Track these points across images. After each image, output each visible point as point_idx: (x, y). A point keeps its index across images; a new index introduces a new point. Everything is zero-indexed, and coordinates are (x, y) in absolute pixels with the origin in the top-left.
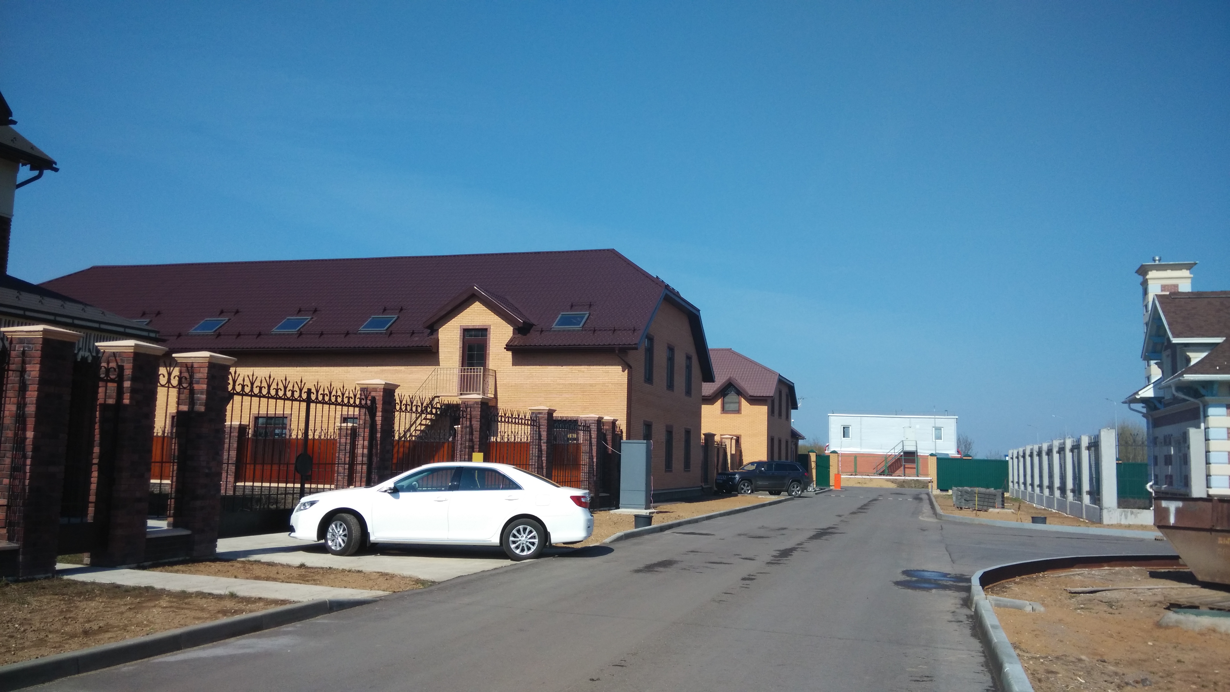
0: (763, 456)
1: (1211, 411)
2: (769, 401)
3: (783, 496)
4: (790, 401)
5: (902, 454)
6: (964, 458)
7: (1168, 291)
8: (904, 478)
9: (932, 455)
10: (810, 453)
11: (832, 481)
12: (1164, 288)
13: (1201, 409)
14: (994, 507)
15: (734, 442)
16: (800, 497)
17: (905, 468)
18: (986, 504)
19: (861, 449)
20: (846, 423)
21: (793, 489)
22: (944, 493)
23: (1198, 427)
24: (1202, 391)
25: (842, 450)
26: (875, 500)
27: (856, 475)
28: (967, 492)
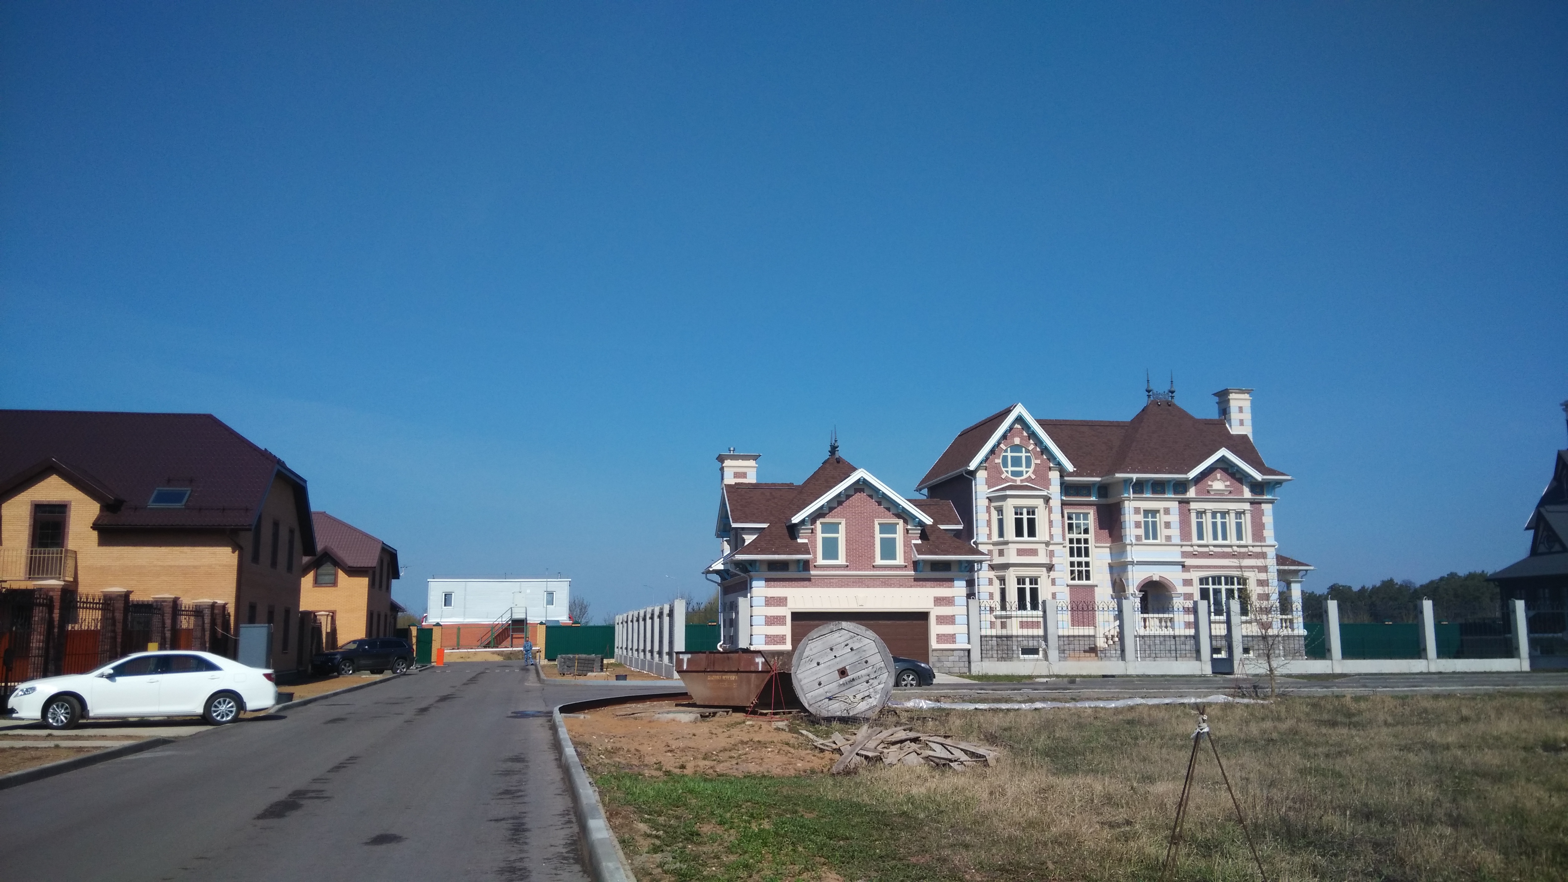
0: (360, 633)
1: (755, 583)
2: (371, 572)
3: (388, 674)
4: (391, 571)
5: (510, 622)
6: (573, 625)
7: (737, 481)
8: (511, 649)
9: (541, 623)
10: (411, 627)
11: (434, 657)
12: (734, 477)
13: (748, 582)
14: (592, 671)
15: (330, 618)
16: (405, 674)
17: (512, 638)
18: (585, 669)
19: (464, 619)
20: (448, 590)
21: (398, 667)
22: (552, 663)
23: (746, 597)
24: (749, 568)
25: (442, 620)
26: (483, 673)
27: (458, 649)
28: (569, 659)
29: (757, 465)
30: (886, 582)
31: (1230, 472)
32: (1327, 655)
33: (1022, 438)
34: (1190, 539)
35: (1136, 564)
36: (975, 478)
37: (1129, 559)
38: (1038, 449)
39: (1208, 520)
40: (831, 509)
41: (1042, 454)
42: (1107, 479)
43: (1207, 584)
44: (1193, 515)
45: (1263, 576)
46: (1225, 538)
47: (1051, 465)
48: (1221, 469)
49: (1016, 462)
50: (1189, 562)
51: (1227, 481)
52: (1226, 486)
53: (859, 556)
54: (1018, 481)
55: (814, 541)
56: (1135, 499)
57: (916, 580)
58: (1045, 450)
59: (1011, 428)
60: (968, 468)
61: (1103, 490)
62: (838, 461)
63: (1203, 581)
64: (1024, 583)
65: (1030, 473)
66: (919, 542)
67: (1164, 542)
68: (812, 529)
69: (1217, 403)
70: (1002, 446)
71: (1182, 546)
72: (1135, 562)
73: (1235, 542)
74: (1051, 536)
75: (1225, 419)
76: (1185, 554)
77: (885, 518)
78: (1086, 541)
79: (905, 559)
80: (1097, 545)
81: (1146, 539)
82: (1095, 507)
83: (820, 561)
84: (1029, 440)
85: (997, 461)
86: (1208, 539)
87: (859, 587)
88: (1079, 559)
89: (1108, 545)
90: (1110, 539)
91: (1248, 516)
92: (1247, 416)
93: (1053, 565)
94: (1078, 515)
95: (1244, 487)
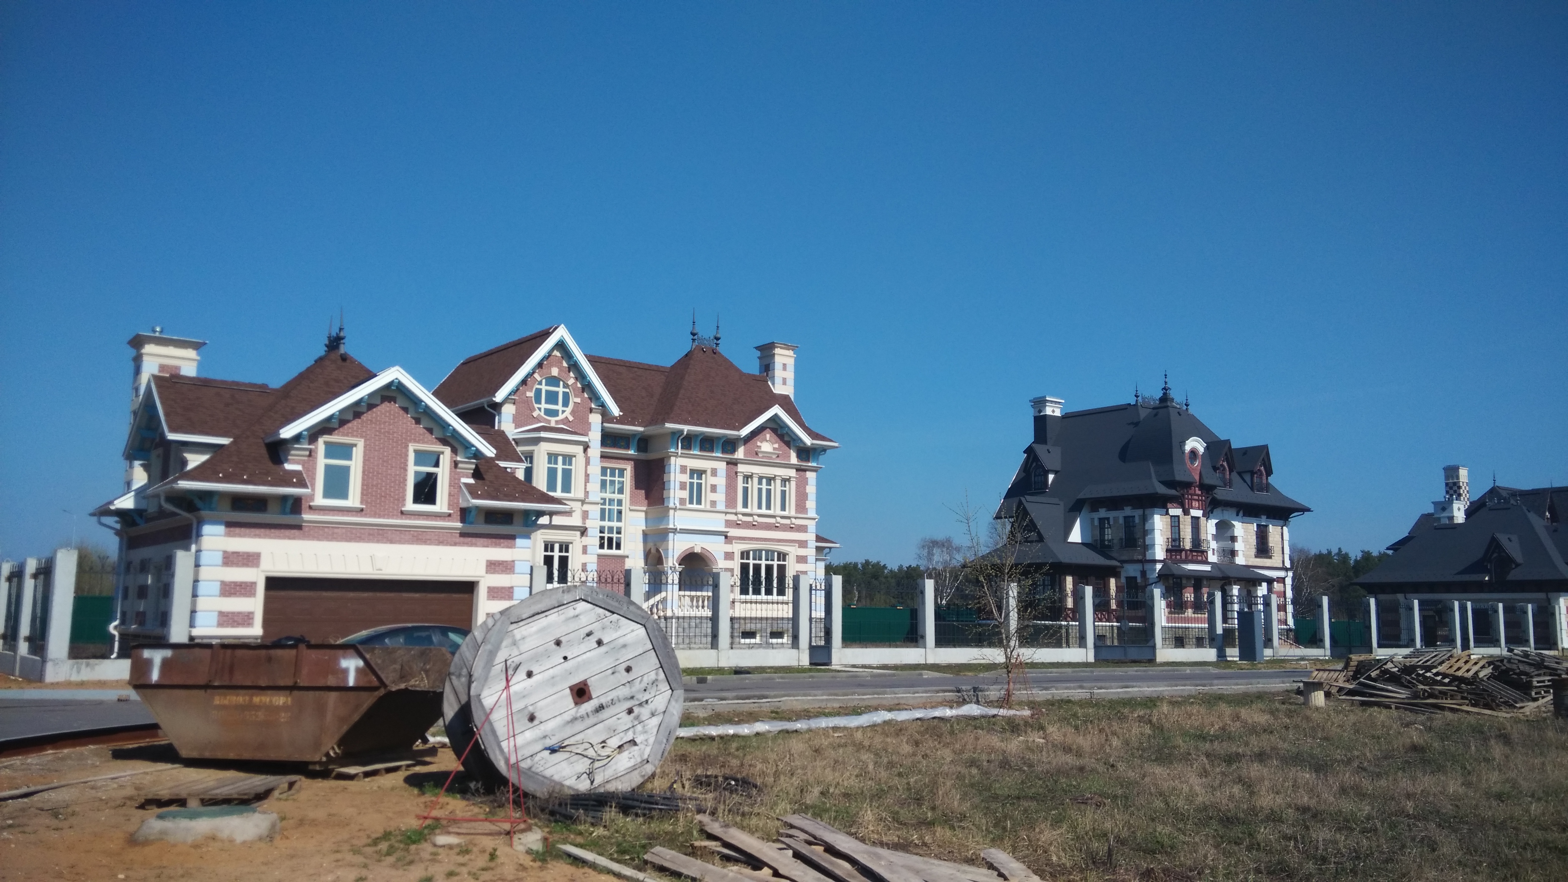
1: (207, 529)
7: (167, 373)
12: (162, 368)
13: (195, 526)
23: (187, 548)
24: (198, 503)
29: (198, 358)
30: (419, 537)
31: (779, 433)
32: (921, 641)
33: (561, 369)
34: (735, 507)
35: (679, 533)
36: (500, 413)
37: (671, 526)
38: (579, 385)
39: (754, 486)
40: (343, 422)
41: (583, 392)
42: (653, 430)
43: (748, 558)
44: (740, 479)
45: (802, 552)
46: (768, 507)
47: (593, 406)
48: (770, 428)
49: (552, 398)
50: (733, 532)
51: (776, 443)
52: (774, 449)
53: (381, 496)
54: (553, 421)
55: (312, 470)
56: (683, 456)
57: (463, 535)
58: (588, 387)
59: (548, 356)
60: (494, 399)
61: (643, 443)
62: (344, 358)
63: (745, 554)
64: (552, 550)
65: (566, 413)
66: (471, 481)
67: (708, 507)
68: (311, 451)
69: (758, 358)
70: (536, 376)
71: (726, 513)
72: (678, 530)
73: (779, 512)
74: (587, 493)
75: (767, 375)
76: (729, 524)
77: (424, 443)
78: (620, 502)
79: (449, 505)
80: (632, 508)
81: (690, 503)
82: (633, 463)
83: (320, 500)
84: (569, 372)
85: (529, 394)
86: (753, 508)
87: (378, 541)
88: (611, 524)
89: (644, 509)
90: (646, 502)
91: (793, 484)
92: (790, 375)
93: (586, 529)
94: (613, 470)
95: (792, 451)
